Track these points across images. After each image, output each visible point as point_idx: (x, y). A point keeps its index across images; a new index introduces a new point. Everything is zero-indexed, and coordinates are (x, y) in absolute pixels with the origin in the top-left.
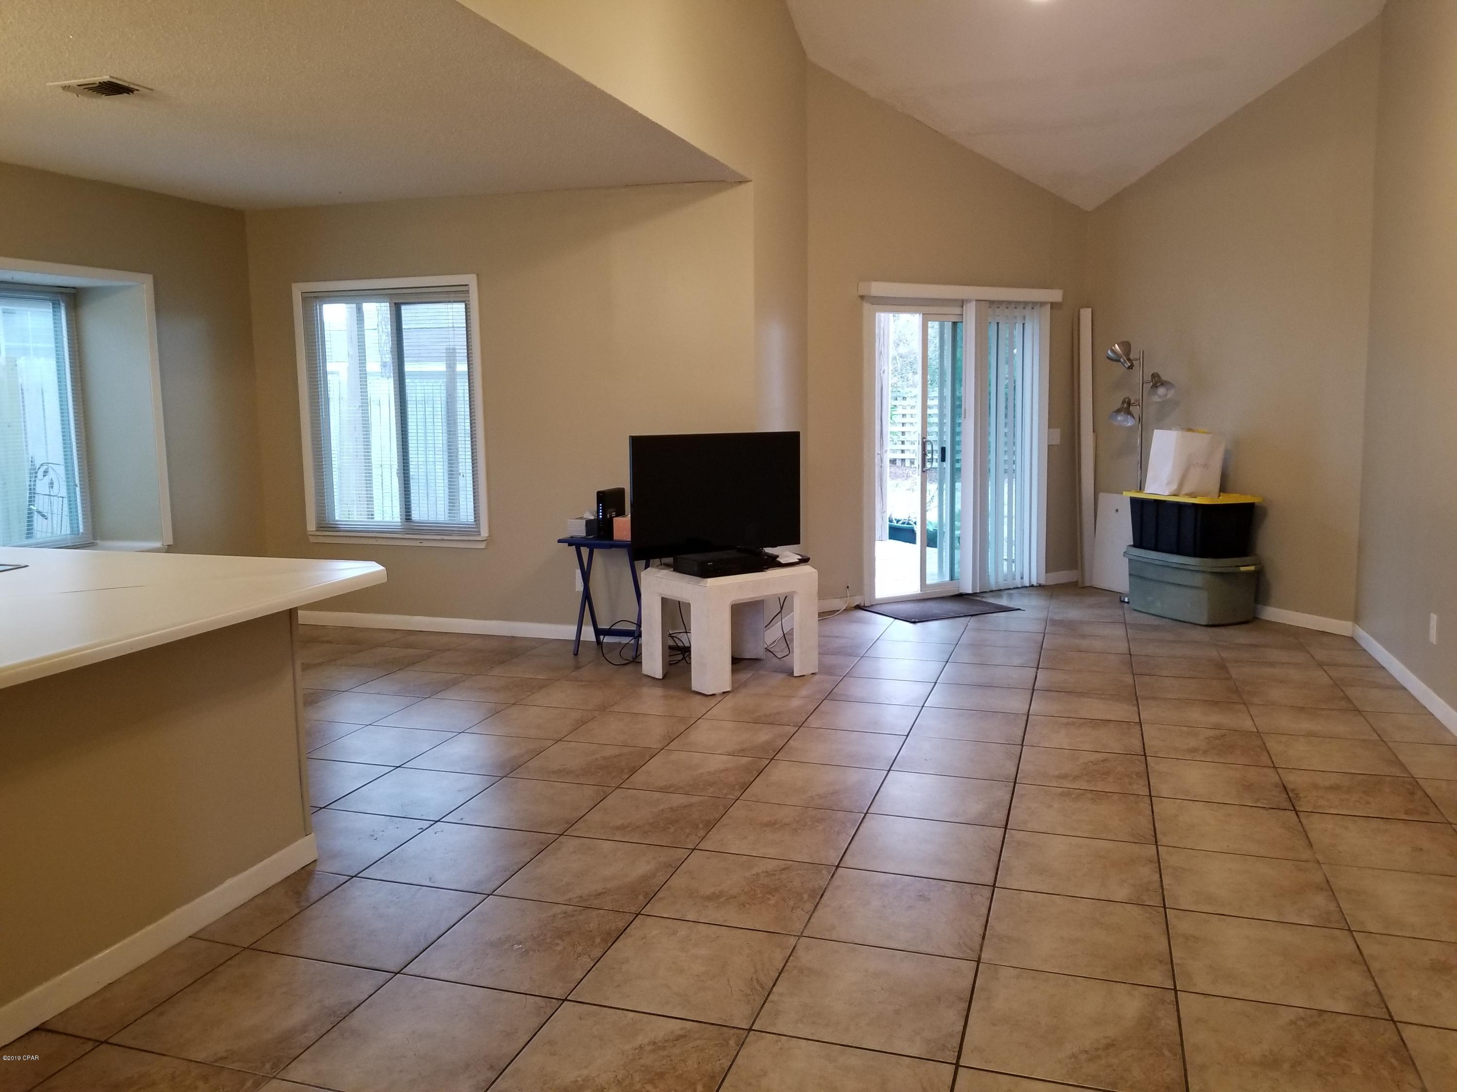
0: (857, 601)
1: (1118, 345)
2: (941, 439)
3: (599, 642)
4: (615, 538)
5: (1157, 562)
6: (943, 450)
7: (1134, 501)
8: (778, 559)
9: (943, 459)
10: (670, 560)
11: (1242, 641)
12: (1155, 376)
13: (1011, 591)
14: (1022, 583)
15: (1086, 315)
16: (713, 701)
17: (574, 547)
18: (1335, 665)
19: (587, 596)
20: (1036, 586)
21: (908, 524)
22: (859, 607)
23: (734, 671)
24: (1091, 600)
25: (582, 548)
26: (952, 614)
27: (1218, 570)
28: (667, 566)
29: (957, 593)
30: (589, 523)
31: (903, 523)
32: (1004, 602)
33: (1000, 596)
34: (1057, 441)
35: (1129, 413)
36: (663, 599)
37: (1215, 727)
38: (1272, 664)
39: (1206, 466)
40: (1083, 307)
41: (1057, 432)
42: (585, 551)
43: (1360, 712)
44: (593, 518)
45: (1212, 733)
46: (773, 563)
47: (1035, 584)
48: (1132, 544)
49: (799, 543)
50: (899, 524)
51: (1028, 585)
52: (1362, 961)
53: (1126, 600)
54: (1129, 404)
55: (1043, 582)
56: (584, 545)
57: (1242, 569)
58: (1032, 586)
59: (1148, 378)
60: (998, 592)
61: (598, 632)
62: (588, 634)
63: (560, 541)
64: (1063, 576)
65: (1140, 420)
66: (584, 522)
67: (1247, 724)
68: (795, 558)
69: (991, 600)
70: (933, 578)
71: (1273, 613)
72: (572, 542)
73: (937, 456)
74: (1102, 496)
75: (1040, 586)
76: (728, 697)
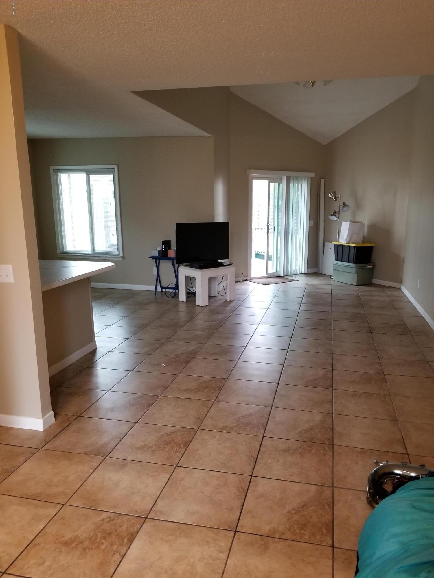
0: (246, 278)
1: (333, 193)
2: (274, 224)
3: (162, 291)
4: (168, 257)
5: (342, 265)
6: (274, 227)
7: (335, 245)
8: (223, 264)
9: (274, 230)
10: (187, 264)
11: (366, 289)
12: (344, 203)
13: (295, 275)
14: (299, 272)
15: (323, 181)
16: (203, 308)
17: (154, 259)
18: (393, 296)
19: (158, 276)
20: (304, 274)
21: (261, 253)
22: (246, 280)
23: (209, 299)
24: (321, 278)
25: (157, 260)
26: (277, 282)
27: (361, 267)
28: (186, 266)
29: (278, 276)
30: (159, 251)
31: (260, 252)
32: (293, 278)
33: (292, 277)
34: (312, 225)
35: (335, 216)
36: (186, 276)
37: (354, 313)
38: (374, 296)
39: (358, 234)
40: (322, 179)
41: (312, 222)
42: (157, 261)
43: (396, 308)
44: (160, 250)
45: (352, 314)
46: (221, 265)
47: (303, 273)
48: (334, 259)
49: (229, 259)
50: (258, 253)
51: (301, 273)
52: (380, 363)
53: (332, 278)
54: (335, 213)
55: (306, 272)
56: (157, 259)
57: (368, 267)
58: (302, 273)
59: (342, 204)
60: (291, 275)
61: (162, 288)
62: (159, 289)
63: (150, 257)
64: (313, 270)
65: (339, 218)
66: (158, 251)
67: (363, 312)
68: (228, 263)
69: (289, 278)
70: (270, 271)
71: (375, 281)
72: (153, 258)
73: (272, 230)
74: (326, 243)
75: (305, 274)
76: (208, 307)
